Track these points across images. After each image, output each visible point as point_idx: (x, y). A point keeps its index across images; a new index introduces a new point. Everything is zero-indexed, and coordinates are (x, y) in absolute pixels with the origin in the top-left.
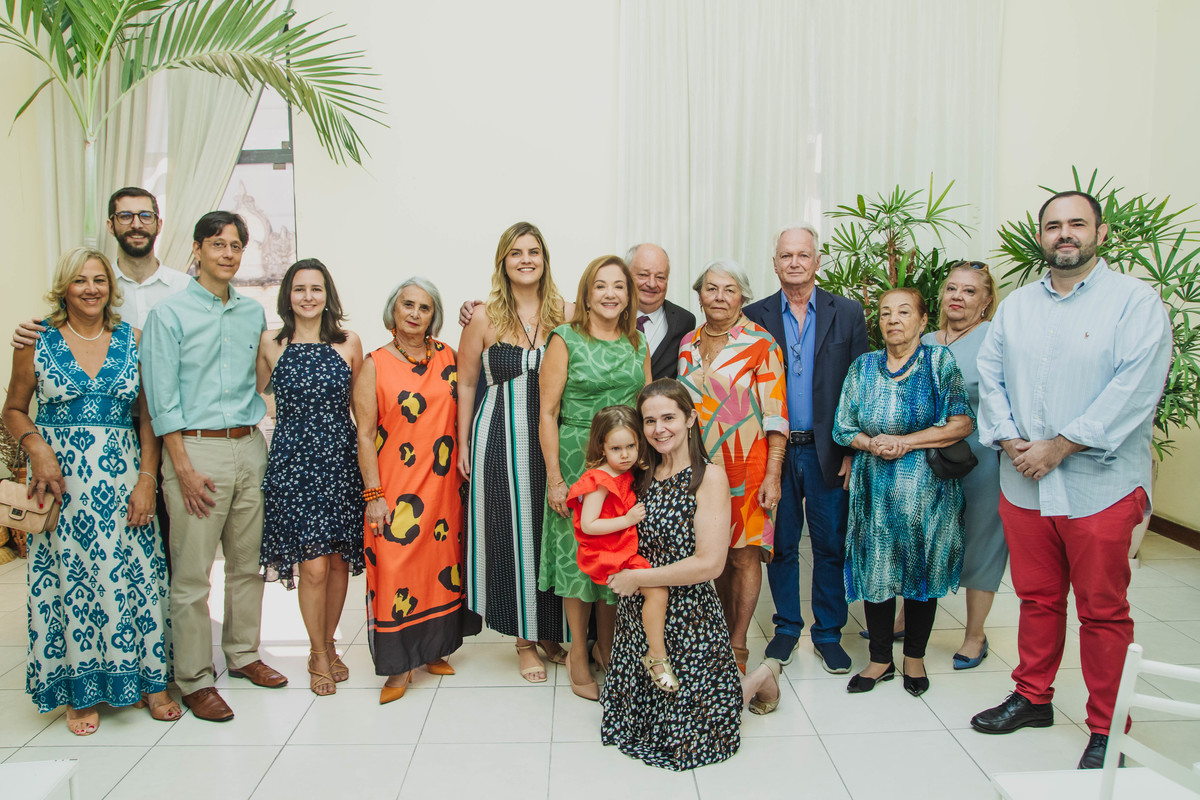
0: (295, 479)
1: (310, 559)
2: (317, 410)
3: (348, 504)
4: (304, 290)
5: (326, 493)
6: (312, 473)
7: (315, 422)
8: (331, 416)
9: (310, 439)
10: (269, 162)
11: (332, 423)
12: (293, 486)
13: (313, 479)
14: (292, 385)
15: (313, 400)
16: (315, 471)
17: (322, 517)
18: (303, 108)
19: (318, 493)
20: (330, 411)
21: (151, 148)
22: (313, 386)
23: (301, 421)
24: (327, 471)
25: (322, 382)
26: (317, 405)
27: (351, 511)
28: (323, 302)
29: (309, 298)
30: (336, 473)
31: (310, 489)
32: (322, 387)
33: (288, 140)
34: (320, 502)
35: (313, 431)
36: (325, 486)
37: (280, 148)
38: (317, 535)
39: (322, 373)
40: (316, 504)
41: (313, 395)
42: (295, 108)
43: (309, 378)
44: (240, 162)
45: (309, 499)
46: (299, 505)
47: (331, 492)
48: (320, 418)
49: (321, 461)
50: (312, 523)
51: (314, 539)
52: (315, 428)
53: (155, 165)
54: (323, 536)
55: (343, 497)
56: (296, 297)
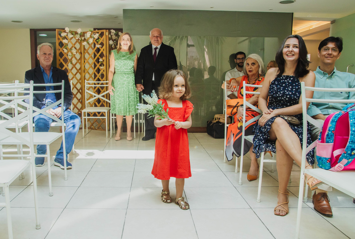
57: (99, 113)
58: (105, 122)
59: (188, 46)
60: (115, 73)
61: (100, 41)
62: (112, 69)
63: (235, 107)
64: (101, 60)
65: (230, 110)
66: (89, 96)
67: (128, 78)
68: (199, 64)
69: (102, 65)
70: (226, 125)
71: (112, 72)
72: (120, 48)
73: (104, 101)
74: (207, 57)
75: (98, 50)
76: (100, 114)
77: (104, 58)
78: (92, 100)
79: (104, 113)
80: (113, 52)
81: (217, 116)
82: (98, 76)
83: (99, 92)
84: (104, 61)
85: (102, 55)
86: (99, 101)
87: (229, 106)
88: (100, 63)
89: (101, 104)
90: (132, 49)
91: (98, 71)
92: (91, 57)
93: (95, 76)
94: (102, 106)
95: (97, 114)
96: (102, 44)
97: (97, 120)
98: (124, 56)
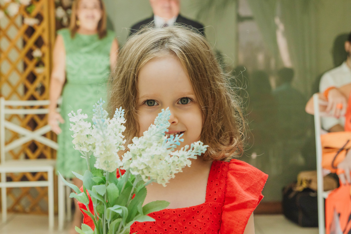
57: (34, 174)
58: (46, 194)
59: (240, 19)
60: (66, 82)
61: (35, 10)
62: (58, 74)
63: (342, 149)
64: (37, 53)
65: (330, 157)
66: (10, 135)
67: (96, 93)
68: (267, 59)
69: (40, 63)
70: (322, 195)
71: (57, 80)
72: (77, 28)
73: (46, 147)
74: (282, 42)
75: (30, 31)
76: (38, 176)
77: (45, 49)
78: (17, 144)
79: (45, 175)
80: (63, 36)
81: (304, 176)
82: (32, 88)
83: (33, 125)
84: (43, 55)
85: (39, 43)
86: (33, 146)
87: (327, 149)
88: (35, 61)
89: (38, 153)
90: (104, 26)
91: (32, 77)
92: (16, 47)
93: (26, 90)
94: (42, 156)
95: (29, 176)
96: (39, 17)
97: (28, 191)
98: (85, 45)
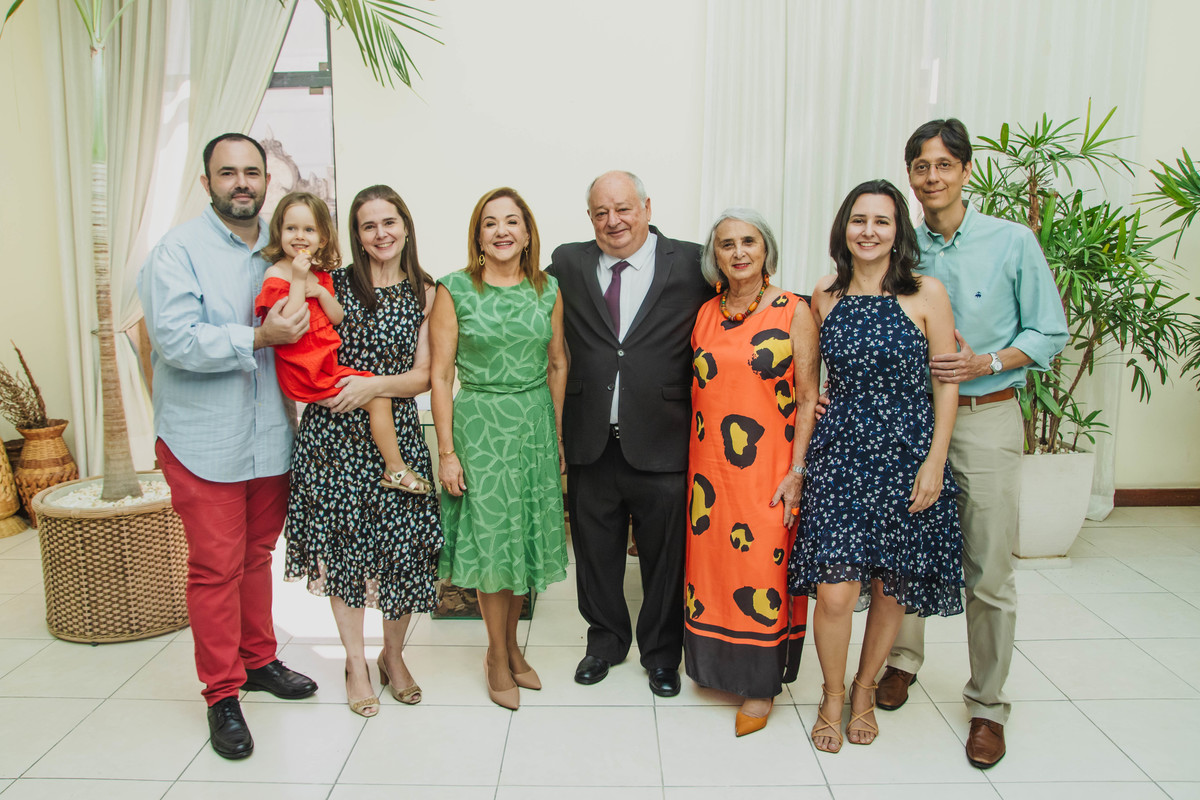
0: (830, 474)
1: (828, 582)
2: (865, 387)
3: (899, 520)
4: (865, 222)
5: (865, 501)
6: (851, 471)
7: (861, 402)
8: (885, 397)
9: (852, 424)
10: (304, 85)
11: (884, 408)
12: (827, 483)
13: (851, 478)
14: (834, 353)
15: (860, 374)
16: (855, 468)
17: (855, 531)
18: (345, 21)
19: (853, 498)
20: (883, 391)
21: (171, 69)
22: (860, 354)
23: (845, 400)
24: (870, 471)
25: (872, 350)
26: (865, 380)
27: (902, 530)
28: (889, 240)
29: (869, 232)
30: (885, 475)
31: (845, 491)
32: (872, 356)
33: (326, 60)
34: (854, 511)
35: (857, 415)
36: (866, 491)
37: (317, 70)
38: (845, 554)
39: (873, 336)
40: (849, 513)
41: (860, 367)
42: (334, 22)
43: (856, 343)
44: (271, 85)
45: (841, 504)
46: (827, 509)
47: (873, 500)
48: (869, 399)
49: (864, 457)
50: (841, 536)
51: (840, 558)
52: (860, 411)
53: (176, 89)
54: (851, 556)
55: (891, 510)
56: (853, 230)
